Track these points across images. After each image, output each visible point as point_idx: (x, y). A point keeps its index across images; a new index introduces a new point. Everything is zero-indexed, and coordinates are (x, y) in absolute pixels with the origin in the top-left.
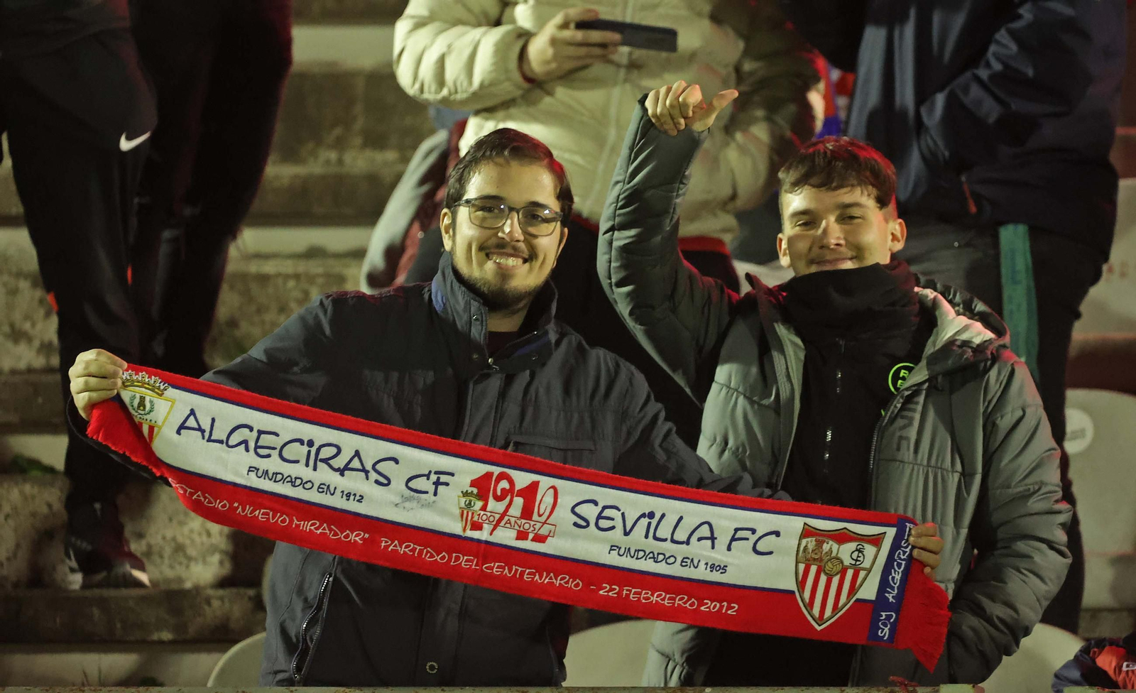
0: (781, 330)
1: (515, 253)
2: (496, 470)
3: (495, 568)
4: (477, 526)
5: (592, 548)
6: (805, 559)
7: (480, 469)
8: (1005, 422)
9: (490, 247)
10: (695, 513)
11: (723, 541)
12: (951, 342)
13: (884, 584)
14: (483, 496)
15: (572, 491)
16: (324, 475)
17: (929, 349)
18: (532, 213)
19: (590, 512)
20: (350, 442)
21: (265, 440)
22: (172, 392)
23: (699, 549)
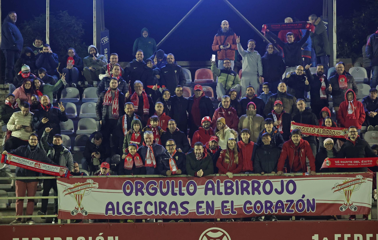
0: (53, 149)
1: (34, 143)
2: (37, 162)
3: (37, 170)
4: (35, 167)
5: (44, 169)
6: (60, 170)
7: (36, 162)
8: (69, 157)
9: (32, 142)
10: (52, 166)
11: (54, 169)
12: (65, 150)
13: (66, 173)
14: (36, 164)
15: (43, 164)
16: (24, 162)
17: (64, 151)
18: (35, 139)
19: (44, 166)
20: (26, 160)
21: (19, 159)
22: (12, 156)
23: (52, 169)
